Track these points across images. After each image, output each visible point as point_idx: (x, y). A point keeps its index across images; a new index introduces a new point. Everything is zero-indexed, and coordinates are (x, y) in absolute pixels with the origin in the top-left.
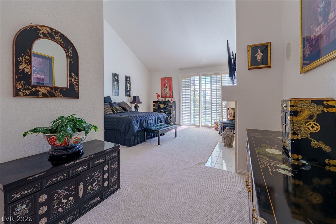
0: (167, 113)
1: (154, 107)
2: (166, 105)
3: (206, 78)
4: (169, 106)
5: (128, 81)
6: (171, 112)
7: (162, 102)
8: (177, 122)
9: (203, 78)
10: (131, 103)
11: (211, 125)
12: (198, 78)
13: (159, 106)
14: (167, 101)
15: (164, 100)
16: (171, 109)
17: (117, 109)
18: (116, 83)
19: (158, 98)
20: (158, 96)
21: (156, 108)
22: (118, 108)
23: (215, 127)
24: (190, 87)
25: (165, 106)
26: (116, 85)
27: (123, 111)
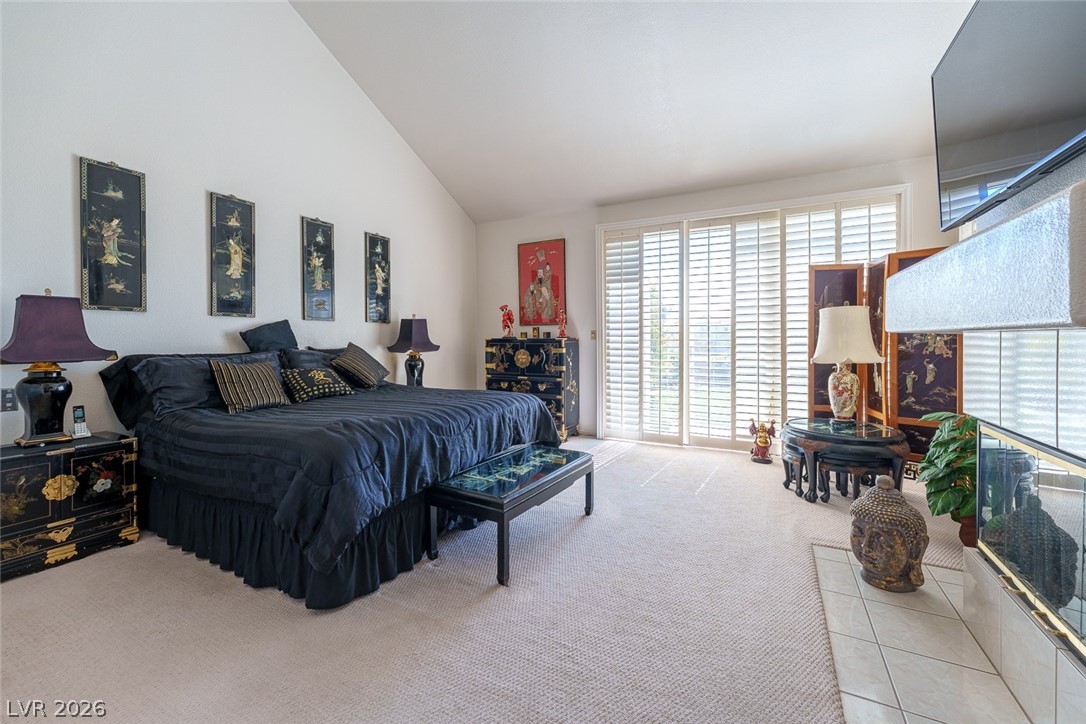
0: (542, 387)
1: (490, 366)
2: (539, 354)
3: (712, 234)
4: (552, 359)
5: (377, 255)
6: (560, 383)
7: (522, 342)
8: (584, 422)
9: (697, 238)
10: (391, 349)
11: (734, 436)
12: (677, 237)
13: (511, 359)
14: (541, 337)
15: (531, 335)
16: (561, 372)
17: (311, 382)
18: (317, 262)
19: (506, 326)
20: (508, 319)
21: (497, 366)
22: (319, 375)
23: (754, 446)
24: (641, 278)
25: (536, 360)
26: (319, 275)
27: (342, 386)
